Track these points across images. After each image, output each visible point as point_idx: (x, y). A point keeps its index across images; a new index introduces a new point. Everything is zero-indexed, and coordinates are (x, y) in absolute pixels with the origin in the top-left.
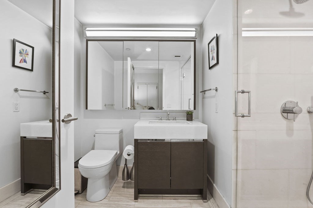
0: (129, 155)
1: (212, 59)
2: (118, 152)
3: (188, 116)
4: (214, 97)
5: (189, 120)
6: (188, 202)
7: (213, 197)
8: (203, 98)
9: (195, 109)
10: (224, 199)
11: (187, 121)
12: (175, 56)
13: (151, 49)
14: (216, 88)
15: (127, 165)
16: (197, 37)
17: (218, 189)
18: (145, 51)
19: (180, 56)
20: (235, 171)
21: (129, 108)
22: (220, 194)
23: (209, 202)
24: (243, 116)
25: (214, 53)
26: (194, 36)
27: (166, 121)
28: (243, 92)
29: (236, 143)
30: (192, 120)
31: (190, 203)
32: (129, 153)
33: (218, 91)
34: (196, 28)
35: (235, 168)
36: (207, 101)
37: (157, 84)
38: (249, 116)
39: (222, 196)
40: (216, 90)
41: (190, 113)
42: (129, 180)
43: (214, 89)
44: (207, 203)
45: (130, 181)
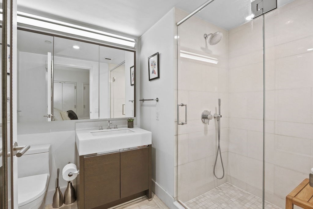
0: (70, 176)
1: (153, 73)
2: (49, 175)
3: (129, 123)
4: (155, 106)
5: (130, 128)
6: (136, 206)
7: (155, 194)
8: (142, 105)
9: (135, 116)
10: (167, 192)
11: (129, 128)
12: (106, 59)
13: (80, 47)
14: (157, 98)
15: (59, 189)
16: (135, 48)
17: (160, 185)
18: (72, 47)
19: (110, 59)
20: (176, 167)
21: (49, 115)
22: (163, 189)
23: (153, 199)
24: (183, 124)
25: (155, 68)
26: (133, 46)
27: (108, 130)
28: (183, 105)
29: (176, 146)
30: (133, 127)
31: (139, 207)
32: (70, 174)
33: (159, 101)
34: (136, 39)
35: (176, 165)
36: (146, 109)
37: (75, 83)
38: (186, 124)
39: (165, 191)
40: (157, 101)
41: (131, 121)
42: (64, 205)
43: (155, 100)
44: (152, 201)
45: (65, 207)
